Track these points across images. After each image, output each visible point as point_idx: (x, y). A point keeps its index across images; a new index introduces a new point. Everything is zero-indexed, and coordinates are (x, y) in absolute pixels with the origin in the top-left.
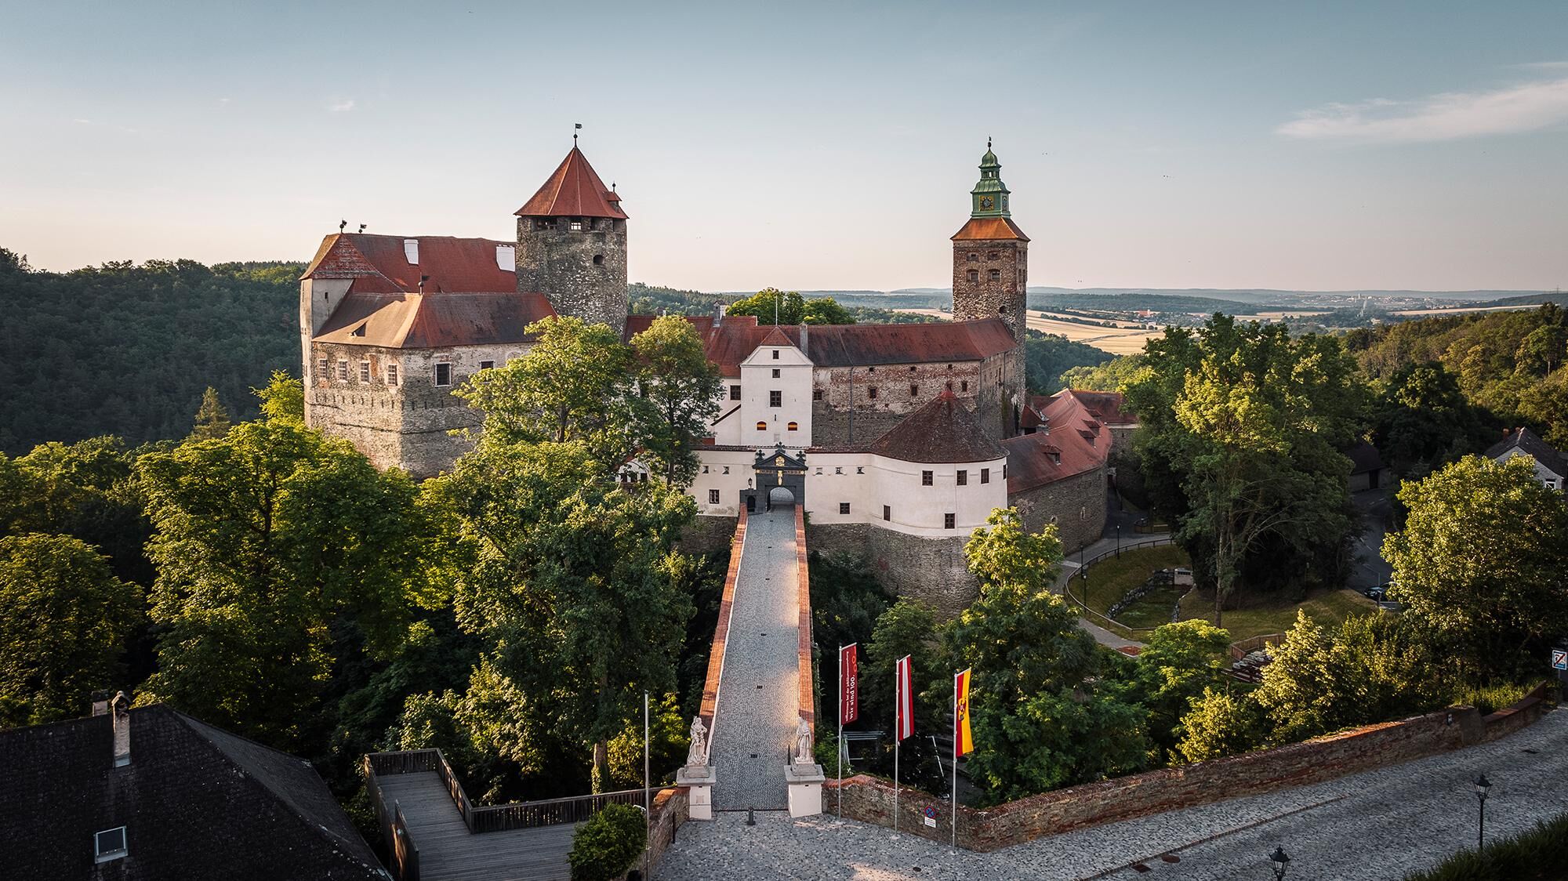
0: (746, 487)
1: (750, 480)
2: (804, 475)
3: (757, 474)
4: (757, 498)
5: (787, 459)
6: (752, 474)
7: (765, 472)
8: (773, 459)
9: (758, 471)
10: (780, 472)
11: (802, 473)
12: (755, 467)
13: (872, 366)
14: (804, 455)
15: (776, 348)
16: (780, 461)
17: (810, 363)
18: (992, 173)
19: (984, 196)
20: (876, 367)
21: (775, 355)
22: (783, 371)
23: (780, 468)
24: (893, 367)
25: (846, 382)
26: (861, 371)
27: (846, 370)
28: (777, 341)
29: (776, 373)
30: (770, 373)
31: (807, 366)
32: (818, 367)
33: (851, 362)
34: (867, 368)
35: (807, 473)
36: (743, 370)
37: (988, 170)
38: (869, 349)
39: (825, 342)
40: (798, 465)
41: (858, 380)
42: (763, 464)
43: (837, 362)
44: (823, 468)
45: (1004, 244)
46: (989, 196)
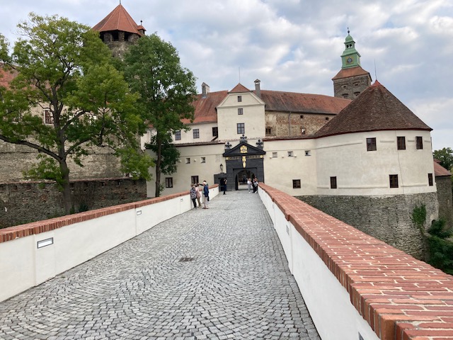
0: (218, 172)
1: (221, 165)
2: (263, 159)
3: (226, 161)
5: (249, 147)
6: (223, 161)
7: (233, 158)
8: (238, 147)
9: (227, 158)
10: (244, 157)
11: (261, 157)
12: (224, 155)
13: (302, 114)
14: (262, 143)
15: (239, 94)
16: (244, 149)
17: (262, 103)
18: (351, 45)
19: (347, 57)
20: (305, 116)
21: (240, 99)
22: (245, 110)
23: (244, 155)
24: (315, 116)
25: (286, 123)
26: (295, 117)
27: (286, 115)
28: (240, 90)
29: (240, 112)
30: (236, 111)
31: (261, 105)
32: (268, 111)
33: (289, 110)
34: (299, 116)
35: (265, 157)
36: (218, 110)
37: (349, 44)
38: (299, 105)
39: (271, 98)
40: (257, 152)
41: (294, 123)
42: (231, 153)
43: (279, 109)
44: (278, 153)
45: (362, 78)
46: (351, 57)
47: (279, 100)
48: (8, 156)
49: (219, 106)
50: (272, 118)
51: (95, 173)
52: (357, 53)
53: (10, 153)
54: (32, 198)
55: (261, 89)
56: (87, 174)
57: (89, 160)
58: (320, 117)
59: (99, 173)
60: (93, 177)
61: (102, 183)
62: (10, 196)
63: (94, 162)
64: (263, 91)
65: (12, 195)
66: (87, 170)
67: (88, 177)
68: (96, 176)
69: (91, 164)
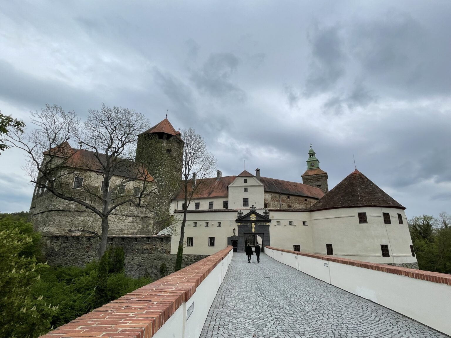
0: (231, 235)
1: (234, 229)
2: (269, 226)
3: (238, 226)
4: (239, 242)
5: (257, 215)
6: (235, 226)
7: (244, 224)
8: (248, 215)
9: (239, 224)
10: (253, 224)
11: (267, 224)
12: (237, 221)
13: (289, 195)
14: (268, 213)
15: (245, 178)
16: (253, 217)
17: (262, 184)
18: (313, 155)
19: (311, 162)
20: (291, 197)
21: (245, 181)
22: (249, 189)
23: (253, 221)
24: (298, 198)
25: (278, 201)
26: (284, 197)
27: (277, 196)
28: (245, 175)
29: (246, 190)
30: (243, 189)
31: (261, 186)
32: (265, 192)
33: (279, 192)
34: (286, 196)
35: (270, 224)
36: (229, 189)
37: (312, 154)
38: (286, 189)
39: (267, 183)
40: (264, 220)
41: (283, 201)
42: (242, 220)
43: (273, 190)
44: (281, 222)
45: (322, 176)
46: (313, 162)
47: (272, 184)
48: (68, 213)
49: (231, 185)
50: (268, 196)
51: (132, 231)
52: (317, 160)
53: (70, 211)
54: (78, 249)
55: (261, 176)
56: (126, 232)
57: (129, 221)
58: (301, 198)
59: (135, 231)
60: (130, 234)
61: (136, 239)
62: (62, 246)
63: (133, 222)
64: (262, 177)
65: (63, 245)
66: (127, 229)
67: (126, 234)
68: (133, 233)
69: (130, 224)
